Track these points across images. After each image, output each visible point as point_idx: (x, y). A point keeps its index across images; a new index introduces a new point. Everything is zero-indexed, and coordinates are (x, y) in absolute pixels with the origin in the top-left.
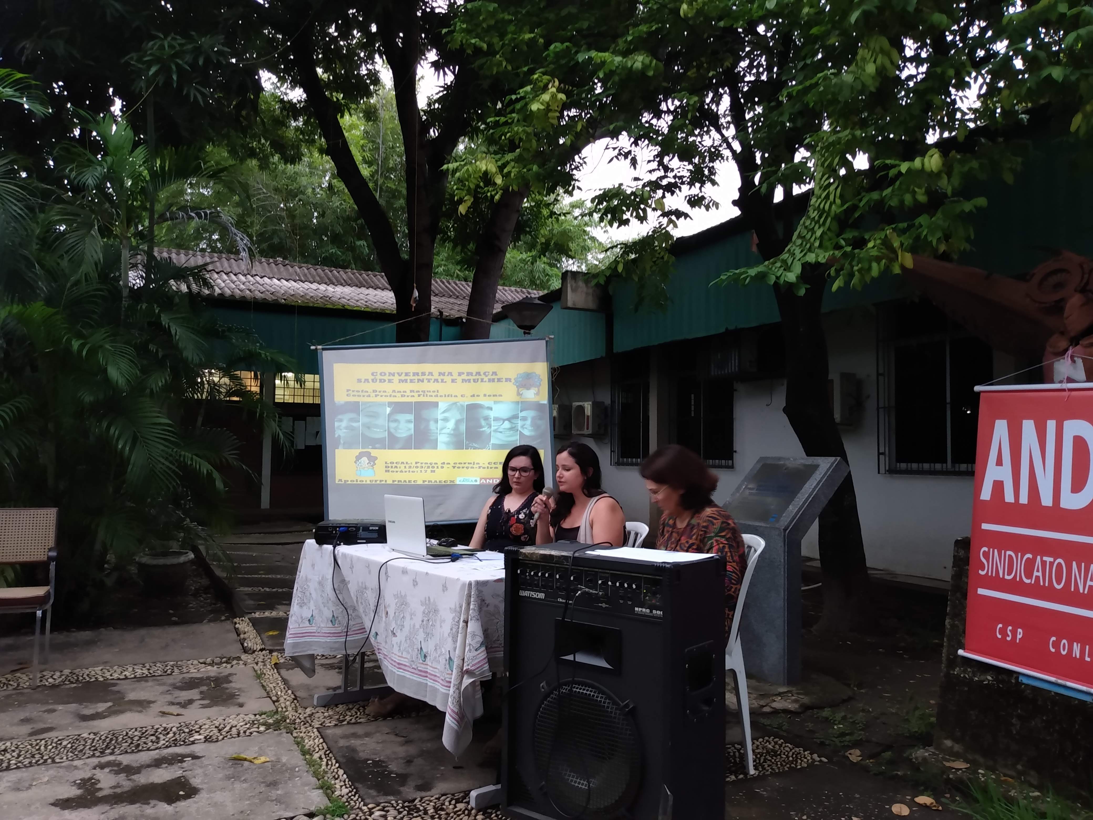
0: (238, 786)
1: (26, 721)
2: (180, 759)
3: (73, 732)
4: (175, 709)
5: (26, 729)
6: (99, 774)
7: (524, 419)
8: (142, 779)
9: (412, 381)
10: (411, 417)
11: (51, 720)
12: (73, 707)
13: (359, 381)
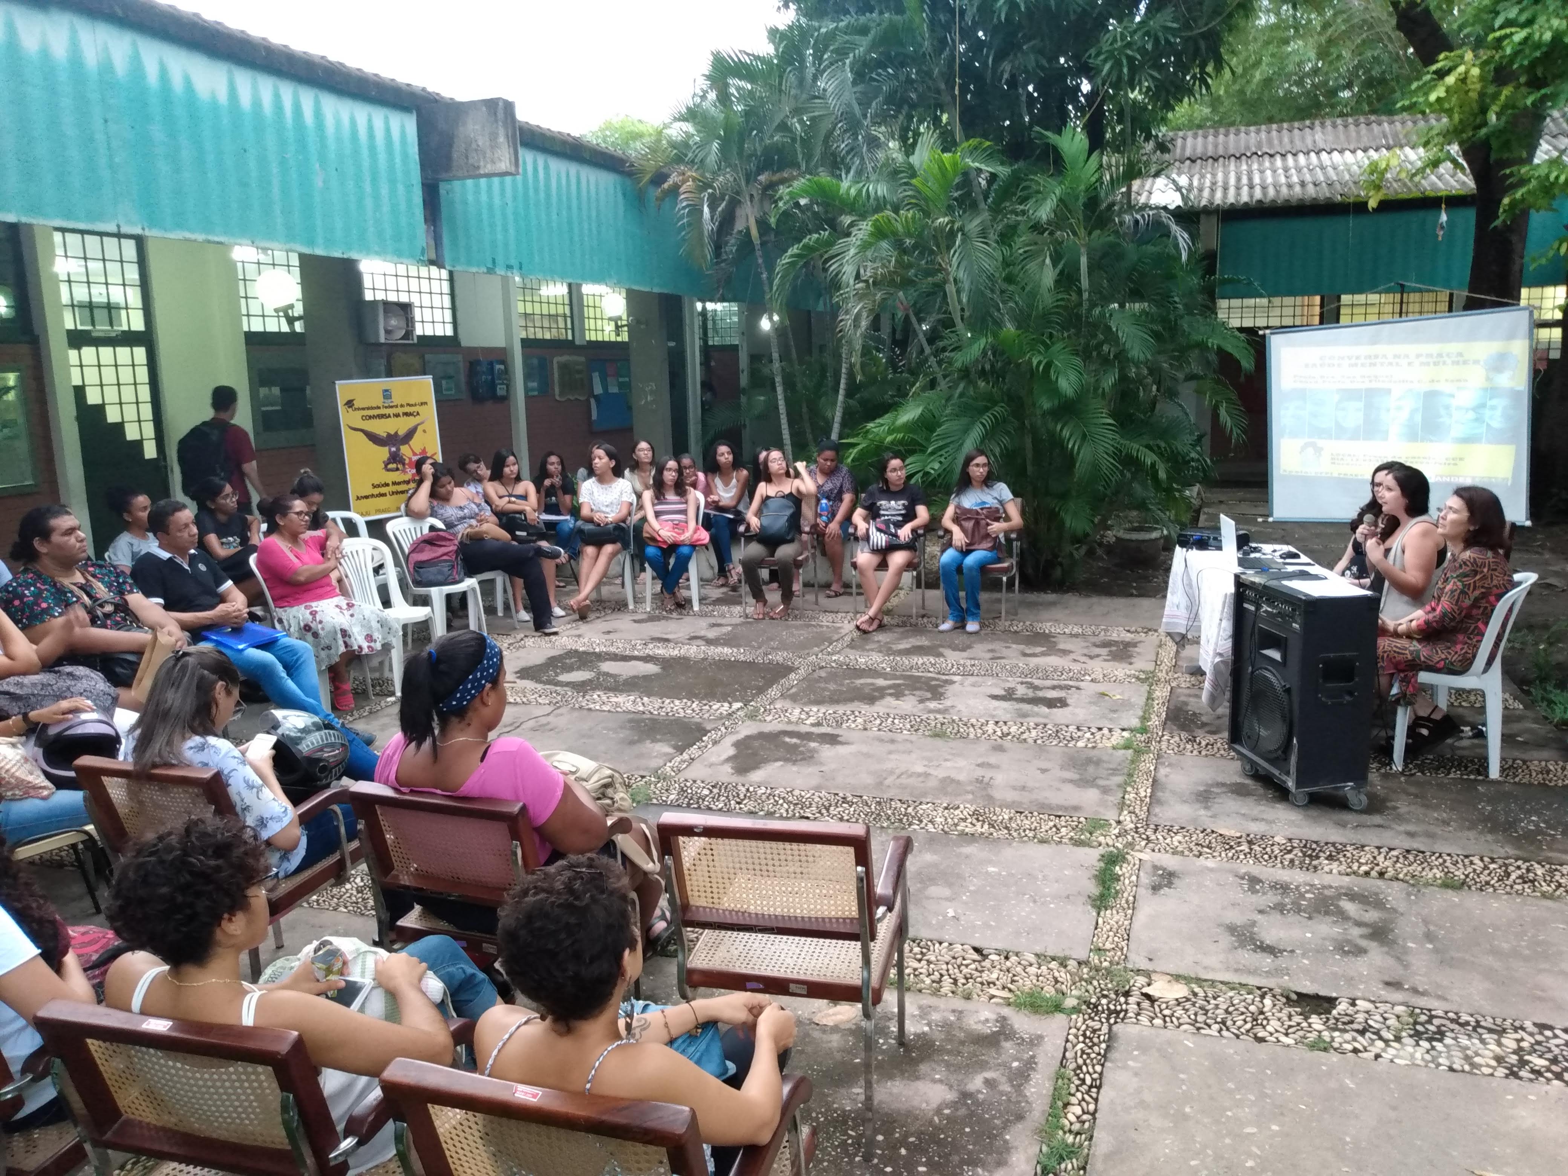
0: (1093, 708)
1: (992, 651)
2: (1068, 688)
3: (1015, 661)
4: (1083, 659)
5: (990, 655)
6: (1019, 687)
7: (1493, 408)
8: (1040, 694)
9: (1363, 365)
10: (1361, 405)
11: (1005, 652)
12: (1022, 647)
13: (1307, 366)
